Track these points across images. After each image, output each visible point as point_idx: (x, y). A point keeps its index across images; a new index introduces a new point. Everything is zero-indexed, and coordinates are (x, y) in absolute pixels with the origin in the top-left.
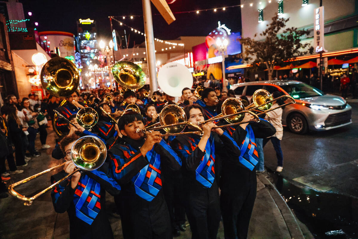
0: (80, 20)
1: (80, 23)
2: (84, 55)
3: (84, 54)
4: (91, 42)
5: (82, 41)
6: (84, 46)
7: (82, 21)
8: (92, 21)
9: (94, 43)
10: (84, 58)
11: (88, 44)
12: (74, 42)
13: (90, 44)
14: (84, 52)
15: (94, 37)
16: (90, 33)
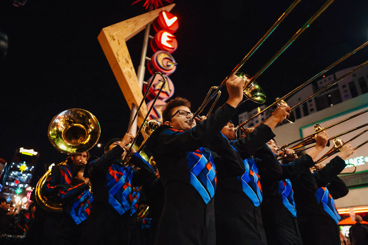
0: (20, 149)
1: (20, 152)
2: (9, 189)
3: (8, 187)
4: (24, 175)
5: (13, 172)
6: (14, 178)
7: (22, 151)
8: (36, 153)
9: (27, 177)
10: (6, 192)
11: (19, 177)
12: (3, 171)
13: (22, 177)
14: (10, 185)
15: (31, 170)
16: (27, 166)
